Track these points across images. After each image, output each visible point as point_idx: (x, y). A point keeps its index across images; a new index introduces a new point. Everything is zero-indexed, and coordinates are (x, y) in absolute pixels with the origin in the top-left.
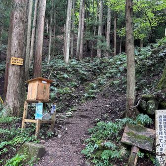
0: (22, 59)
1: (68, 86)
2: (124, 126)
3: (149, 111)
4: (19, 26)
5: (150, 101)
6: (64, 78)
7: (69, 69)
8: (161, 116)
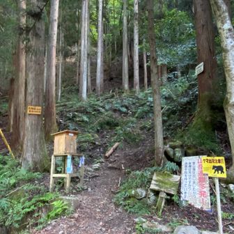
0: (40, 108)
1: (89, 133)
2: (153, 174)
3: (176, 159)
4: (35, 70)
5: (177, 149)
6: (83, 121)
7: (89, 110)
8: (186, 163)
